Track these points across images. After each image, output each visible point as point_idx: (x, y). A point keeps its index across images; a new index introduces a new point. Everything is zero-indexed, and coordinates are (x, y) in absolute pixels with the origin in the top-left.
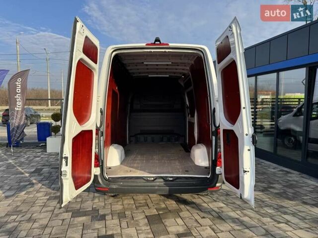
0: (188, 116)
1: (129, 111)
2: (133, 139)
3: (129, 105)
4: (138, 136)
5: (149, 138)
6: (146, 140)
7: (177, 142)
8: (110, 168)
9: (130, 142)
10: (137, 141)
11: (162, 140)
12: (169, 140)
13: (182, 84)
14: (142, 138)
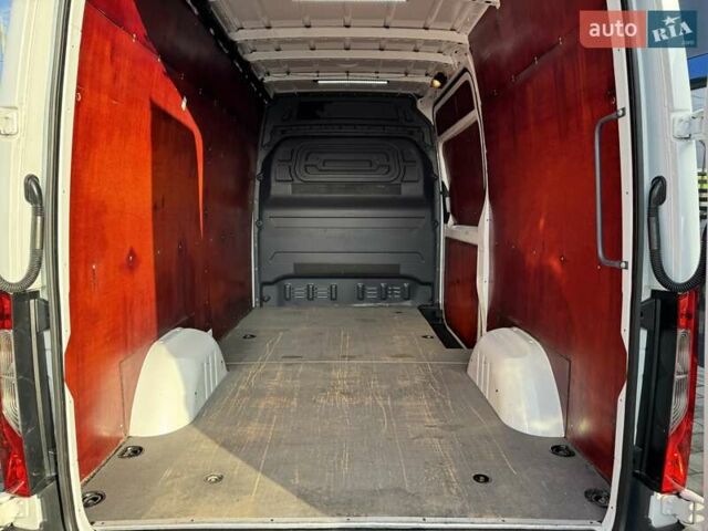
0: (446, 221)
1: (256, 203)
2: (271, 291)
3: (258, 183)
4: (288, 283)
5: (322, 288)
6: (311, 296)
7: (408, 303)
8: (137, 451)
9: (262, 300)
10: (284, 299)
11: (361, 297)
12: (383, 296)
13: (429, 114)
14: (299, 288)
